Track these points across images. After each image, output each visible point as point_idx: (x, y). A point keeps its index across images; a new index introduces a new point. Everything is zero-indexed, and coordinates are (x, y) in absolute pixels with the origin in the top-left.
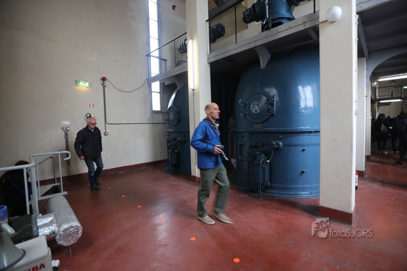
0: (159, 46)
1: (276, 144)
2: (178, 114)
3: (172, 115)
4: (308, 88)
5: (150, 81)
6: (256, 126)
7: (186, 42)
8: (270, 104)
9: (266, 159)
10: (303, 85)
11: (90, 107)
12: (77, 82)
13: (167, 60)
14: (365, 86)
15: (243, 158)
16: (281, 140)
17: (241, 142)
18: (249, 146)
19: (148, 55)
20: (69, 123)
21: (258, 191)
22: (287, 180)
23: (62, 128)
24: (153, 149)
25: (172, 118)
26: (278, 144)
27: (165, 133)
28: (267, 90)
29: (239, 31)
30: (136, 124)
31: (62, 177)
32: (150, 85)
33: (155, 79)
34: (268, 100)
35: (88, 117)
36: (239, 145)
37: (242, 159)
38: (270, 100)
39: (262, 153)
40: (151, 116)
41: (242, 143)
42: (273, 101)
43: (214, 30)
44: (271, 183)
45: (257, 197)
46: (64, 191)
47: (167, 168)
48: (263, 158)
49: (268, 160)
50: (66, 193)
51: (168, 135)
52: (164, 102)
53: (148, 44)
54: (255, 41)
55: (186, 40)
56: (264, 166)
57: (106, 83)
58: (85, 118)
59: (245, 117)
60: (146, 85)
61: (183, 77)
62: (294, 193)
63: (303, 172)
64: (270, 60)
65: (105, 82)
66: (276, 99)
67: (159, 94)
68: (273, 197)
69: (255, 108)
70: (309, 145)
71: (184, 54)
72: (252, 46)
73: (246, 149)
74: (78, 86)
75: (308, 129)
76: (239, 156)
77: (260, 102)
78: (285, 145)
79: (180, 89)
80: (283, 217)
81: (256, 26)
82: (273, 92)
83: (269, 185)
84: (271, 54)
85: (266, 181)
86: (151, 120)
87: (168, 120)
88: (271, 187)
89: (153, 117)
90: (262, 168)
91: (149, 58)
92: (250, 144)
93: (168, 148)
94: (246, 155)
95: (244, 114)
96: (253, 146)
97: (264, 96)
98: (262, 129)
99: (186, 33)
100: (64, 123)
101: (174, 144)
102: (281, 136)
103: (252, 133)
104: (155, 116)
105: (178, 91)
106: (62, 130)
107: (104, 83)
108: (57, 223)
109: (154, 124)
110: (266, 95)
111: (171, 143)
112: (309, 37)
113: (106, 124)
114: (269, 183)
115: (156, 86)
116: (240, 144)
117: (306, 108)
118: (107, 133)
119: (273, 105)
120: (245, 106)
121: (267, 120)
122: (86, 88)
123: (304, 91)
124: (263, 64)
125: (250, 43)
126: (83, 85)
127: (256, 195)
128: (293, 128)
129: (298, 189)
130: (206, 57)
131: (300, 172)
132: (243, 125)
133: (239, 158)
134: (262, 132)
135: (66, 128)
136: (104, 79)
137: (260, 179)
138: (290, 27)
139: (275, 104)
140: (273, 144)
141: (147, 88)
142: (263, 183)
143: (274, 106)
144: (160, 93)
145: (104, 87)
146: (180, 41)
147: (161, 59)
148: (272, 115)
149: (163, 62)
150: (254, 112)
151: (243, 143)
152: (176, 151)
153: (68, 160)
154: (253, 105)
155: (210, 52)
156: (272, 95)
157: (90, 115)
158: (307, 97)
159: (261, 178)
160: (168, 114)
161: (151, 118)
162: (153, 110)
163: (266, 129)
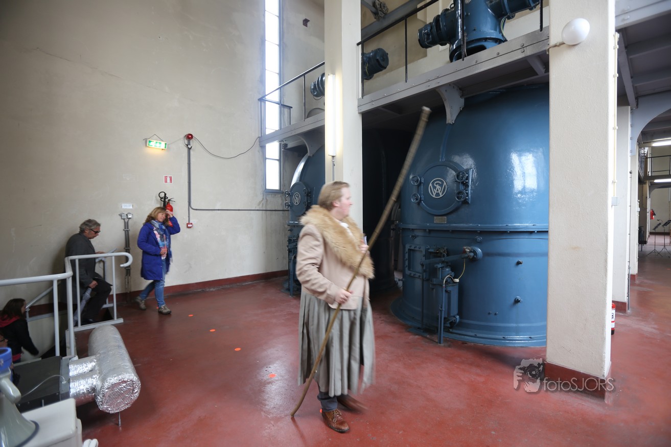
0: (280, 84)
1: (471, 252)
2: (307, 195)
3: (298, 197)
4: (528, 157)
5: (262, 141)
6: (437, 220)
7: (324, 79)
8: (462, 183)
9: (453, 276)
10: (519, 151)
11: (166, 182)
12: (146, 141)
13: (292, 108)
14: (629, 154)
15: (414, 273)
16: (479, 244)
17: (410, 247)
18: (424, 253)
19: (262, 100)
20: (131, 208)
21: (438, 330)
22: (489, 314)
23: (121, 215)
24: (264, 253)
25: (297, 203)
26: (475, 252)
27: (286, 226)
28: (457, 159)
29: (413, 61)
30: (239, 210)
31: (117, 295)
32: (263, 148)
33: (271, 138)
34: (458, 176)
35: (161, 198)
36: (407, 250)
37: (412, 275)
38: (462, 177)
39: (447, 266)
40: (263, 199)
41: (412, 248)
42: (467, 178)
43: (369, 58)
44: (461, 318)
45: (437, 341)
46: (118, 317)
47: (286, 286)
48: (448, 273)
49: (457, 278)
50: (121, 321)
51: (291, 230)
52: (285, 175)
53: (262, 81)
54: (438, 77)
55: (323, 75)
56: (449, 289)
57: (193, 143)
58: (157, 200)
59: (419, 203)
60: (257, 148)
61: (317, 135)
62: (501, 337)
63: (517, 301)
64: (463, 109)
65: (191, 141)
66: (472, 175)
67: (277, 163)
68: (464, 343)
69: (436, 190)
70: (528, 255)
71: (320, 97)
72: (433, 85)
73: (419, 258)
74: (147, 148)
75: (527, 227)
76: (407, 269)
77: (445, 180)
78: (486, 254)
79: (311, 155)
80: (482, 379)
81: (441, 52)
82: (468, 163)
83: (458, 321)
84: (466, 100)
85: (452, 315)
86: (263, 204)
87: (291, 206)
88: (461, 325)
89: (267, 200)
90: (446, 291)
91: (262, 103)
92: (427, 250)
93: (290, 252)
94: (419, 268)
95: (417, 199)
96: (431, 253)
97: (453, 169)
98: (448, 225)
99: (324, 63)
100: (123, 207)
102: (479, 238)
103: (430, 231)
104: (269, 197)
105: (309, 157)
106: (120, 217)
107: (189, 144)
108: (100, 373)
109: (268, 212)
110: (455, 167)
112: (531, 71)
113: (190, 209)
114: (458, 317)
115: (273, 150)
116: (410, 250)
117: (523, 191)
118: (191, 224)
119: (466, 185)
120: (419, 186)
121: (456, 210)
122: (163, 151)
123: (520, 162)
124: (451, 115)
125: (429, 81)
126: (156, 147)
127: (435, 338)
128: (501, 226)
129: (508, 330)
130: (356, 104)
131: (513, 301)
132: (415, 219)
133: (408, 272)
134: (448, 231)
135: (127, 215)
136: (189, 137)
137: (441, 311)
138: (499, 53)
139: (470, 184)
140: (465, 252)
141: (259, 152)
142: (446, 316)
143: (468, 186)
144: (279, 160)
145: (189, 149)
146: (314, 77)
147: (282, 106)
148: (465, 202)
149: (286, 110)
150: (434, 196)
151: (415, 248)
153: (127, 267)
154: (433, 183)
155: (362, 96)
156: (465, 167)
157: (165, 194)
158: (526, 172)
159: (443, 309)
160: (290, 195)
161: (263, 202)
162: (267, 188)
163: (454, 225)
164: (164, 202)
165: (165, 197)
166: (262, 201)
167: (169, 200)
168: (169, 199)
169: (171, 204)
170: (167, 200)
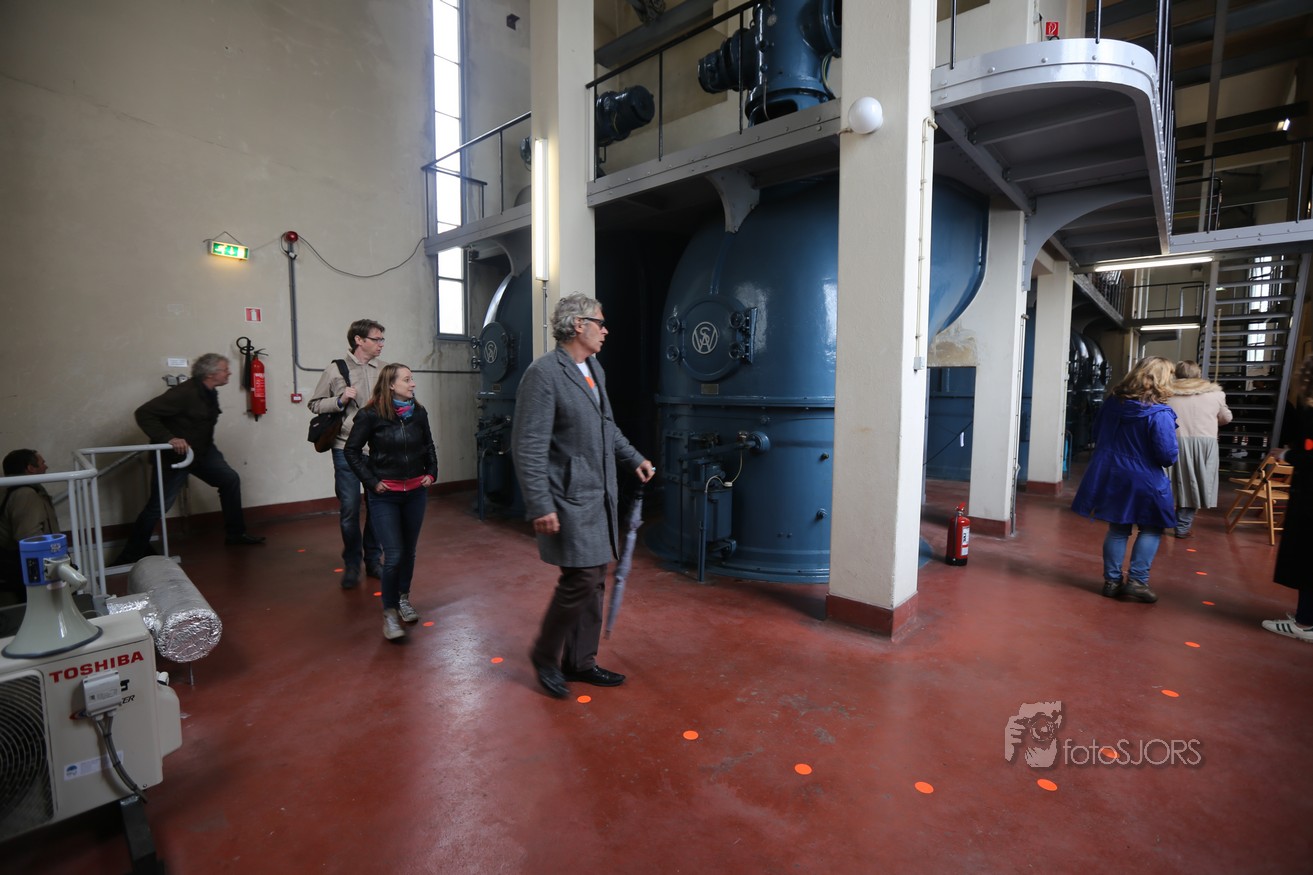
0: (464, 143)
1: (750, 439)
2: (509, 346)
3: (493, 349)
5: (433, 245)
6: (705, 389)
8: (741, 330)
9: (723, 477)
11: (250, 319)
12: (209, 245)
13: (486, 184)
16: (766, 427)
18: (686, 443)
19: (430, 168)
21: (696, 562)
22: (779, 536)
23: (166, 379)
25: (491, 359)
26: (757, 441)
27: (477, 401)
32: (433, 259)
33: (448, 240)
34: (733, 319)
35: (242, 349)
38: (739, 321)
39: (715, 463)
40: (434, 351)
41: (671, 435)
42: (748, 323)
44: (738, 544)
45: (696, 578)
46: (171, 553)
47: (475, 505)
48: (714, 473)
49: (730, 481)
50: (178, 559)
51: (483, 407)
52: (473, 308)
53: (429, 133)
54: (707, 159)
56: (715, 497)
57: (299, 249)
58: (234, 352)
59: (678, 362)
60: (421, 258)
61: (520, 239)
62: (795, 571)
63: (820, 516)
64: (756, 206)
65: (295, 245)
67: (459, 286)
68: (738, 580)
69: (703, 340)
72: (699, 169)
73: (682, 450)
74: (211, 258)
78: (775, 443)
79: (517, 275)
83: (734, 548)
84: (763, 192)
85: (722, 537)
86: (433, 362)
87: (482, 364)
88: (739, 555)
89: (440, 351)
90: (710, 501)
91: (429, 175)
92: (690, 438)
93: (479, 444)
94: (677, 467)
95: (675, 356)
96: (695, 442)
98: (719, 397)
99: (529, 116)
100: (170, 364)
101: (497, 433)
102: (765, 419)
103: (695, 407)
104: (446, 349)
105: (512, 280)
106: (166, 382)
107: (291, 249)
108: (159, 610)
109: (443, 375)
110: (732, 305)
111: (486, 431)
113: (298, 369)
114: (733, 542)
115: (451, 262)
116: (669, 438)
118: (300, 395)
119: (747, 334)
120: (679, 333)
121: (732, 373)
122: (242, 263)
124: (733, 220)
125: (693, 162)
126: (230, 254)
127: (695, 575)
128: (798, 398)
129: (807, 559)
130: (584, 191)
131: (814, 515)
132: (679, 387)
134: (720, 407)
136: (291, 238)
137: (702, 531)
139: (752, 332)
140: (740, 440)
141: (424, 265)
142: (712, 540)
143: (750, 336)
144: (464, 281)
145: (292, 260)
147: (468, 181)
148: (745, 361)
149: (476, 188)
150: (699, 351)
151: (675, 433)
152: (500, 453)
154: (698, 330)
155: (596, 178)
156: (747, 305)
157: (249, 342)
159: (706, 528)
160: (481, 344)
161: (434, 356)
162: (442, 331)
163: (729, 397)
164: (248, 355)
165: (249, 346)
166: (432, 354)
167: (257, 352)
168: (256, 350)
169: (261, 358)
170: (252, 352)
